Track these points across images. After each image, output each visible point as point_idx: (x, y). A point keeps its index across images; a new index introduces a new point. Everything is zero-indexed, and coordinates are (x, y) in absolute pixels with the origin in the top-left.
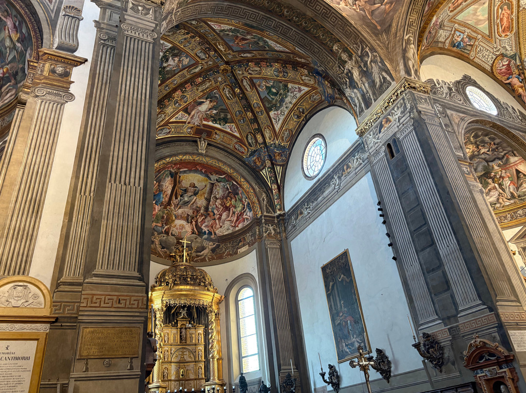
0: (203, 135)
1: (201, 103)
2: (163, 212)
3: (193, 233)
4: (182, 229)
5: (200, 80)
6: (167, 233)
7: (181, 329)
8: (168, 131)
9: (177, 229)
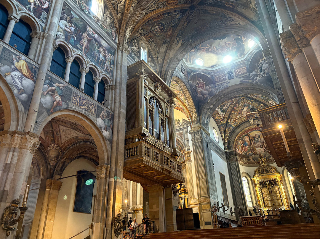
0: (250, 117)
1: (243, 109)
2: (250, 148)
3: (265, 151)
4: (260, 151)
5: (237, 105)
6: (254, 154)
7: (269, 188)
8: (237, 122)
9: (258, 151)
